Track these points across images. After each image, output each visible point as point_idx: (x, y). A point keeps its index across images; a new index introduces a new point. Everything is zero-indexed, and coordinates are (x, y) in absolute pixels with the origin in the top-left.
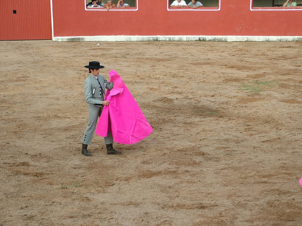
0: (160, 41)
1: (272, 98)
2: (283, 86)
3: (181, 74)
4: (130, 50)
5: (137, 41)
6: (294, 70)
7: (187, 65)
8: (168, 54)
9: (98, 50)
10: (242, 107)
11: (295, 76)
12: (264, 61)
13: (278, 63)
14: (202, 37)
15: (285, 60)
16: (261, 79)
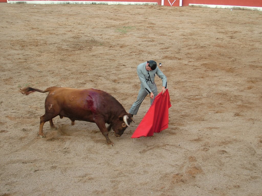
0: (70, 4)
1: (133, 36)
2: (138, 29)
3: (83, 23)
4: (54, 9)
5: (57, 4)
6: (144, 21)
7: (86, 18)
8: (75, 11)
9: (35, 9)
10: (117, 41)
11: (144, 24)
12: (128, 16)
13: (135, 17)
14: (94, 2)
15: (139, 15)
16: (127, 26)
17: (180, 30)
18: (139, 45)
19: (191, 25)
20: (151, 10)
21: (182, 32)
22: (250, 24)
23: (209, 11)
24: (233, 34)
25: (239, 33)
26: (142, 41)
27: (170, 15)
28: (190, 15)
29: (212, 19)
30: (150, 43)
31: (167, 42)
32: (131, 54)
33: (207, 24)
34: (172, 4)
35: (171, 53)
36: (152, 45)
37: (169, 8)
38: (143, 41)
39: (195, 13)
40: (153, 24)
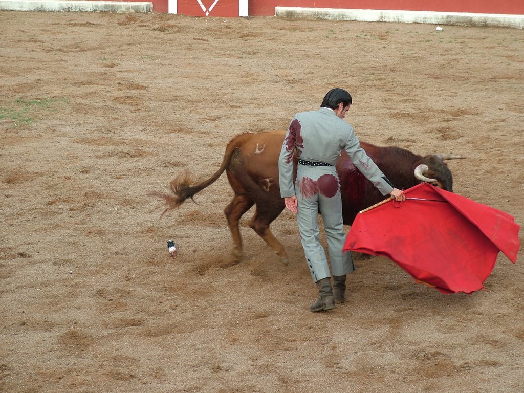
1: (58, 136)
2: (80, 109)
6: (101, 74)
11: (103, 87)
12: (34, 55)
13: (65, 58)
15: (80, 53)
16: (30, 94)
17: (246, 110)
18: (86, 171)
19: (288, 88)
20: (126, 32)
21: (252, 119)
22: (514, 81)
23: (353, 35)
24: (448, 121)
25: (471, 117)
26: (97, 157)
27: (205, 50)
28: (282, 52)
29: (366, 66)
30: (127, 164)
31: (194, 156)
32: (53, 208)
33: (350, 83)
34: (210, 10)
35: (213, 202)
36: (137, 172)
37: (198, 23)
38: (99, 154)
39: (299, 42)
40: (138, 87)
